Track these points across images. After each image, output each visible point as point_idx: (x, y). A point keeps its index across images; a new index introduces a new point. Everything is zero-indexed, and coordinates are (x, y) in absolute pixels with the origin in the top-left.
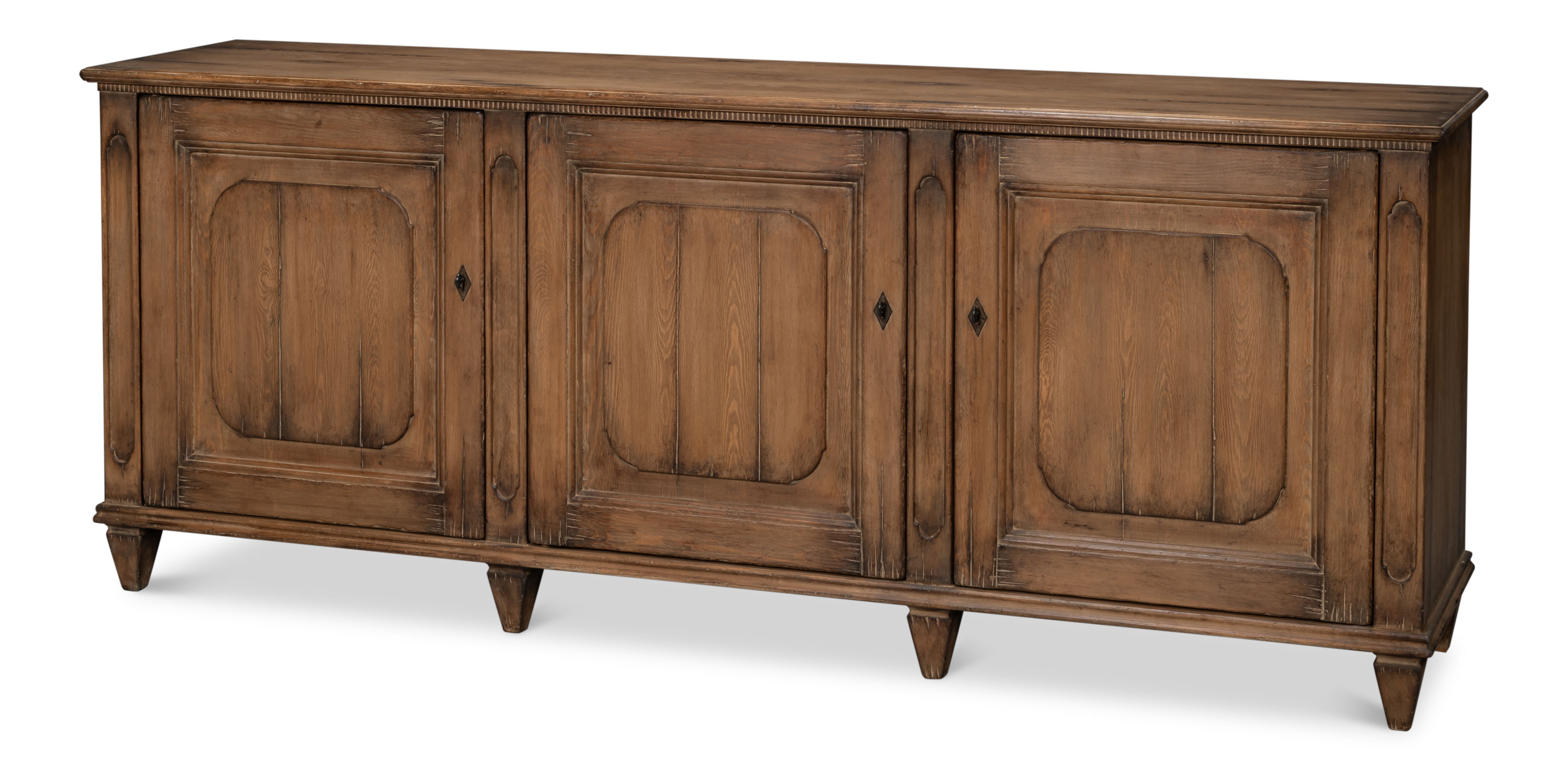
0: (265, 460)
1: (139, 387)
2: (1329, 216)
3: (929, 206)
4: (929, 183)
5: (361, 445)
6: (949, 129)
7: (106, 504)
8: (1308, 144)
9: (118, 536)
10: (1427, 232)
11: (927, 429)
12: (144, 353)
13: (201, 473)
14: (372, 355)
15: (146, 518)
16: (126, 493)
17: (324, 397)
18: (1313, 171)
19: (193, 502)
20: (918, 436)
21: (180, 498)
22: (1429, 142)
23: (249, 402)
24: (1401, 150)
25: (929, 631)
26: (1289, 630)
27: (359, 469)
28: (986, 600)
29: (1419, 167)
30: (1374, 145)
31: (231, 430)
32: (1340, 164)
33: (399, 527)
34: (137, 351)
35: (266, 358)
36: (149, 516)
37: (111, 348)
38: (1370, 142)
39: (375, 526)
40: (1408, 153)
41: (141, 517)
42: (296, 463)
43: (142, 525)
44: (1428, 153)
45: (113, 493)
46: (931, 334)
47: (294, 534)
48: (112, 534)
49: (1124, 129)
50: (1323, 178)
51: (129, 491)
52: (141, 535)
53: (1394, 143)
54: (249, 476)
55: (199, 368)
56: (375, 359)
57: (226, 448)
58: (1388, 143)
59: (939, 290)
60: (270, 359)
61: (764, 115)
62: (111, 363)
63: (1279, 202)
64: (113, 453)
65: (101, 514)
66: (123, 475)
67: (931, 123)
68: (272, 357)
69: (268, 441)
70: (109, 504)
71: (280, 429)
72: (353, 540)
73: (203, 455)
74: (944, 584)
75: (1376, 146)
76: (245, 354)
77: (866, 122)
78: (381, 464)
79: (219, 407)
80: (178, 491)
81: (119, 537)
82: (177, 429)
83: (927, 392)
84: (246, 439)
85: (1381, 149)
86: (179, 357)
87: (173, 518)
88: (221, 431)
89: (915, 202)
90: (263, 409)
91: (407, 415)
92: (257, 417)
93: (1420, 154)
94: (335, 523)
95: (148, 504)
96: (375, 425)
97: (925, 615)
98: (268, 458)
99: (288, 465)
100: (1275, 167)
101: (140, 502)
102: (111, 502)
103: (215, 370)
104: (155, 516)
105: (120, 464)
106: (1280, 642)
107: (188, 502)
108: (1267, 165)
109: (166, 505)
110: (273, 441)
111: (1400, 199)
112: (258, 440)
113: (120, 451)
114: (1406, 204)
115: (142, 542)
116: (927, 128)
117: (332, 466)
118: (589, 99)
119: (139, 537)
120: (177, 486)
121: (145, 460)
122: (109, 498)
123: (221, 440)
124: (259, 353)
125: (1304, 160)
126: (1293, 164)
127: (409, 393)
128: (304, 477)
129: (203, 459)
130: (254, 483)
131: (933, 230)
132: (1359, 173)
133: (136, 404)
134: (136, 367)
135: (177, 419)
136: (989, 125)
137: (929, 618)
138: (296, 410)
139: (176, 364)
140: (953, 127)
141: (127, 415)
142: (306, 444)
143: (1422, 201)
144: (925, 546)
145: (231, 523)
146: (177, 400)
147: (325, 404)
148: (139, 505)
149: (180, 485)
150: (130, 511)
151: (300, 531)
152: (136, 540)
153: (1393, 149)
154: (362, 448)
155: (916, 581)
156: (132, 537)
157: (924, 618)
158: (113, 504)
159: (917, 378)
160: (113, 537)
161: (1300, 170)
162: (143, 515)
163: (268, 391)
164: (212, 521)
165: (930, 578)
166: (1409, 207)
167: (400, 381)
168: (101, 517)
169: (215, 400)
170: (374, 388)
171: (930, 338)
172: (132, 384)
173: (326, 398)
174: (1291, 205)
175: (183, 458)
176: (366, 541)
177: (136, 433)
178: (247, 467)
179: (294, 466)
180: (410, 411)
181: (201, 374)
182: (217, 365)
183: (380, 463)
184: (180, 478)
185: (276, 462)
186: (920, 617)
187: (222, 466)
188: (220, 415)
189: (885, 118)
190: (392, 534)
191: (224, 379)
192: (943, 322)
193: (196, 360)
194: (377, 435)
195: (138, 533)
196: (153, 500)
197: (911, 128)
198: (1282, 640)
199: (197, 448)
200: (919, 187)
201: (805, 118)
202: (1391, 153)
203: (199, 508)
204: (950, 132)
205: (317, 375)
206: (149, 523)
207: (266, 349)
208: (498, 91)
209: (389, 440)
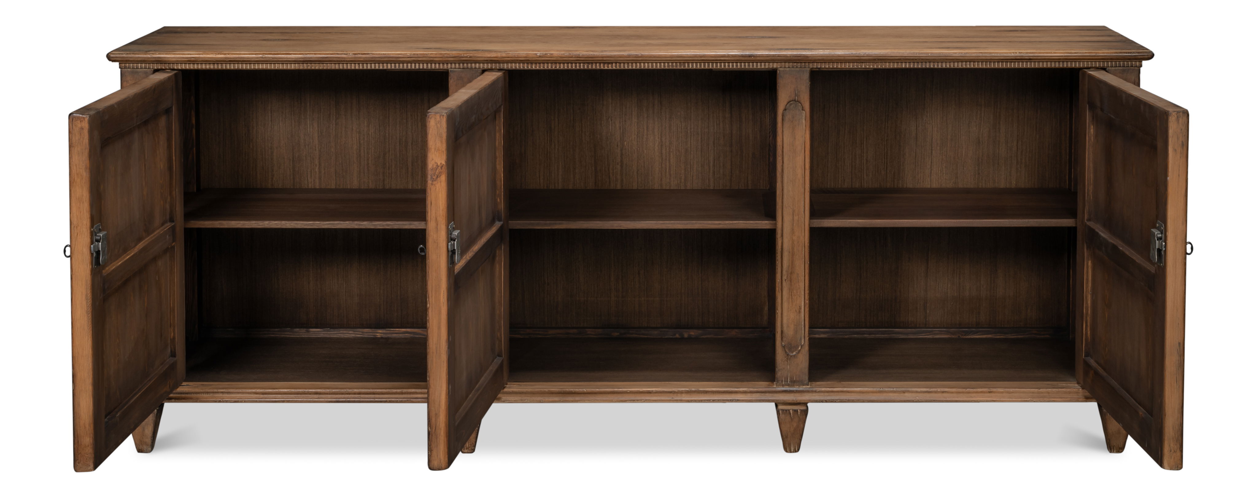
3: (792, 121)
4: (792, 106)
6: (808, 67)
8: (1060, 66)
11: (791, 278)
20: (784, 283)
22: (1141, 61)
24: (1122, 67)
25: (792, 420)
26: (1049, 393)
28: (836, 393)
29: (1134, 78)
38: (1101, 63)
40: (1126, 69)
46: (794, 211)
49: (933, 62)
53: (1118, 63)
58: (1113, 63)
59: (799, 181)
61: (670, 64)
67: (795, 64)
74: (804, 386)
75: (1106, 66)
77: (747, 65)
83: (791, 252)
85: (1109, 67)
89: (783, 120)
93: (1134, 69)
97: (789, 408)
106: (1043, 402)
116: (792, 68)
118: (538, 57)
131: (795, 138)
136: (837, 63)
137: (792, 410)
140: (811, 66)
144: (790, 360)
153: (1117, 67)
155: (783, 386)
157: (789, 410)
159: (784, 243)
165: (793, 382)
171: (793, 214)
186: (786, 410)
189: (761, 62)
192: (803, 203)
197: (780, 68)
198: (1045, 400)
200: (785, 110)
201: (701, 65)
202: (1115, 70)
204: (809, 69)
208: (465, 55)
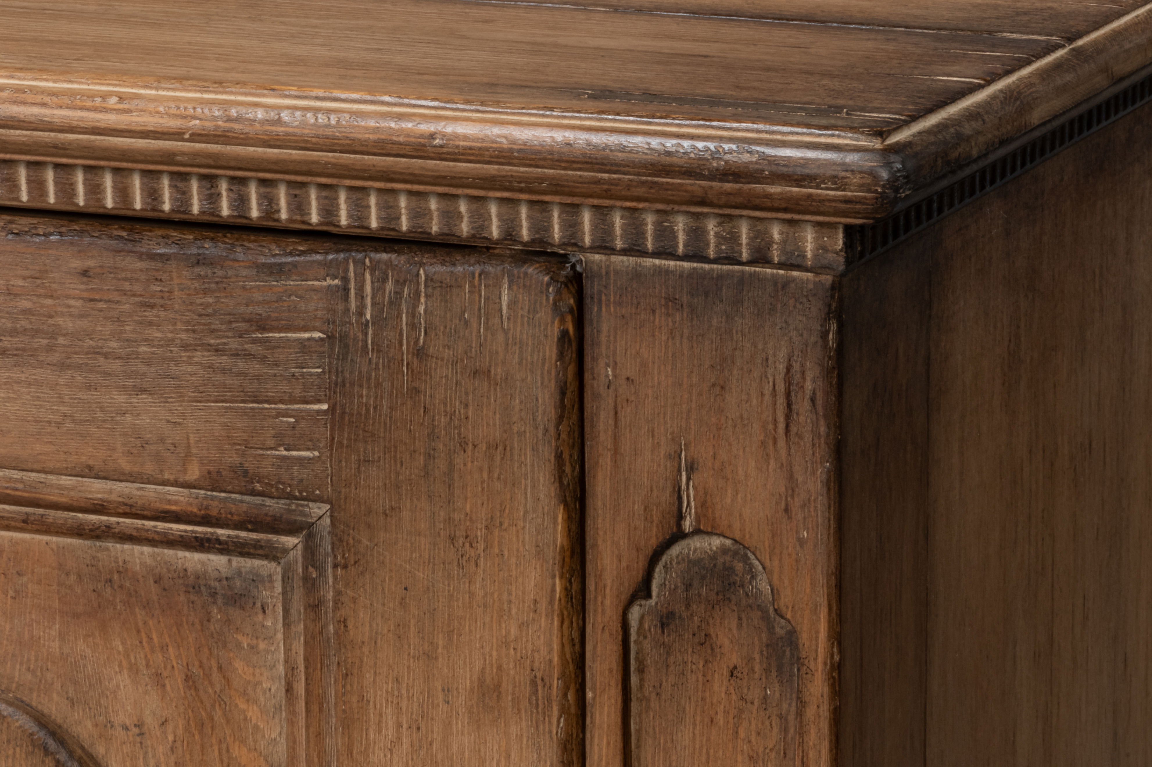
2: (338, 593)
8: (215, 212)
10: (825, 711)
18: (249, 356)
22: (832, 226)
24: (685, 258)
29: (782, 354)
30: (548, 229)
32: (378, 321)
40: (721, 277)
44: (827, 279)
50: (298, 392)
63: (99, 508)
75: (557, 233)
85: (582, 249)
100: (67, 324)
108: (26, 312)
111: (687, 525)
114: (724, 551)
125: (205, 292)
126: (150, 315)
132: (476, 373)
143: (801, 542)
153: (644, 253)
161: (185, 347)
166: (739, 566)
174: (161, 526)
202: (637, 275)
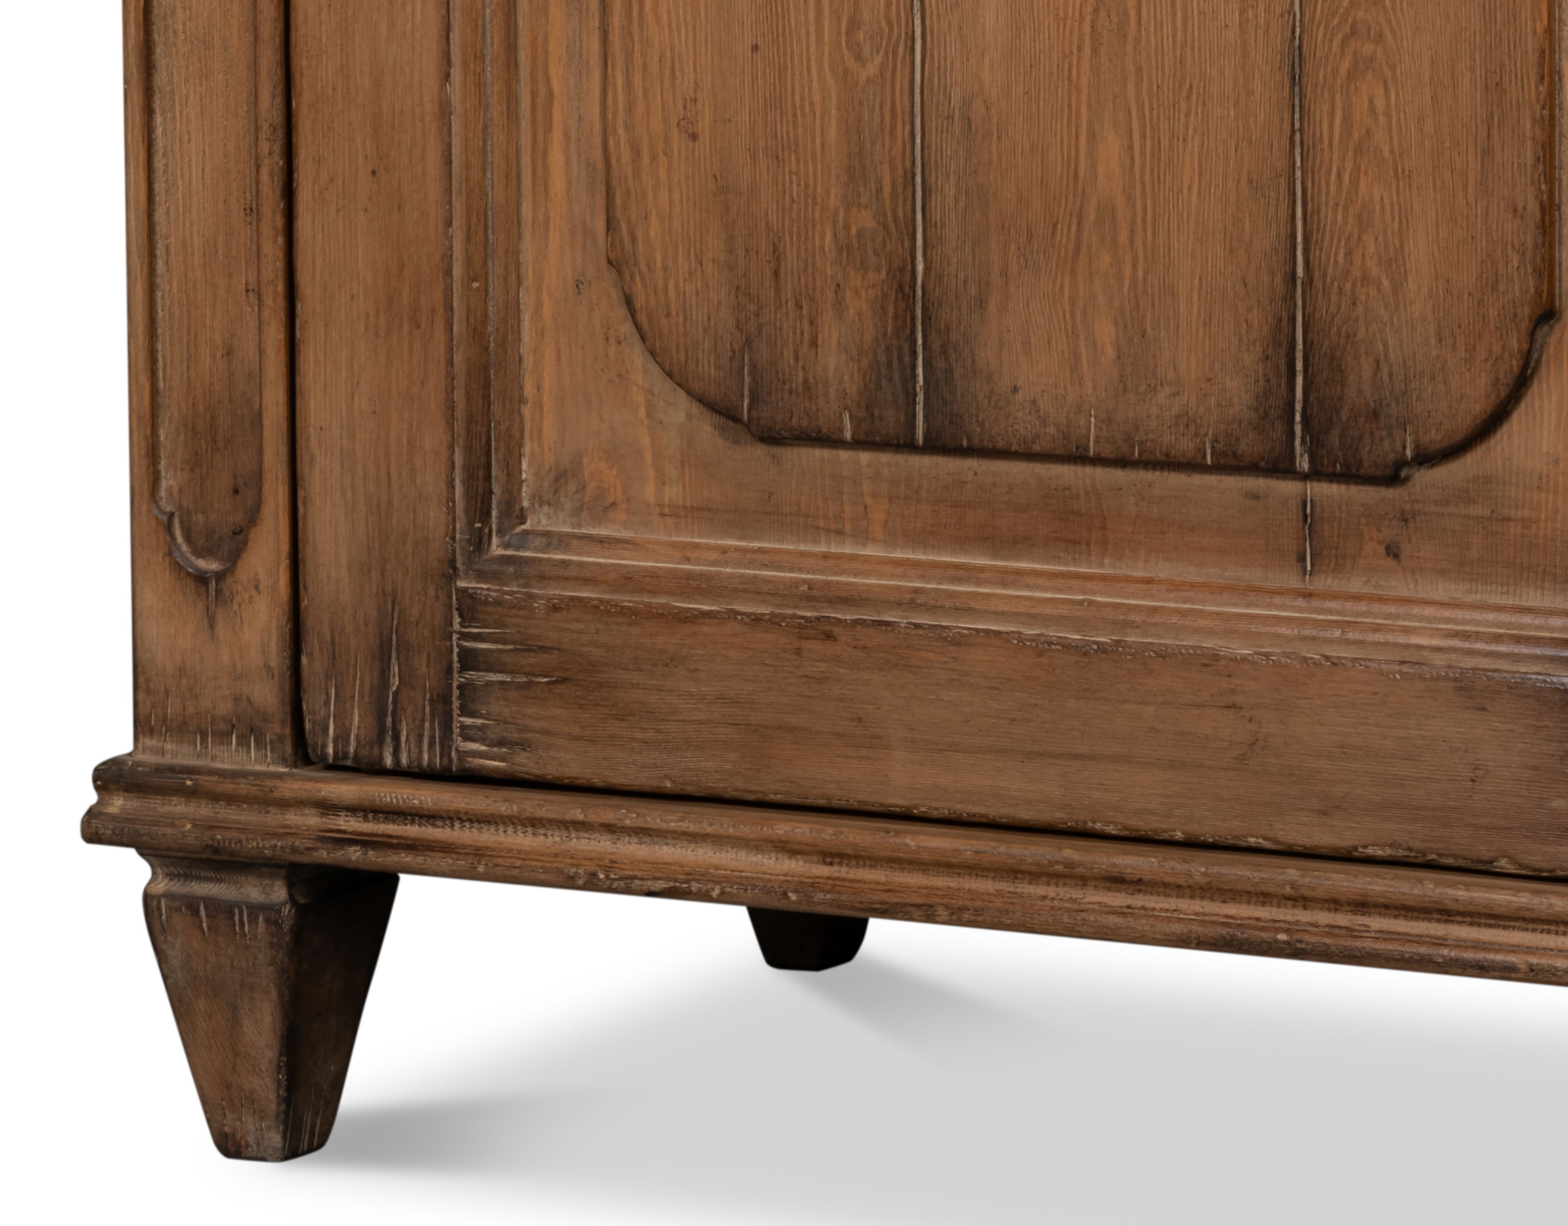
0: (848, 549)
1: (280, 222)
5: (1303, 464)
7: (140, 757)
9: (191, 905)
12: (302, 62)
13: (555, 609)
14: (1354, 32)
15: (312, 820)
16: (225, 708)
17: (1123, 236)
19: (524, 745)
21: (463, 727)
23: (776, 274)
27: (1293, 581)
31: (695, 408)
33: (1484, 851)
34: (269, 59)
35: (852, 64)
36: (327, 807)
37: (159, 50)
39: (1370, 851)
41: (293, 818)
42: (995, 556)
43: (294, 850)
45: (173, 708)
47: (986, 885)
48: (168, 895)
51: (237, 699)
52: (292, 898)
54: (774, 621)
55: (549, 129)
56: (1368, 49)
57: (672, 493)
60: (872, 69)
62: (158, 119)
64: (169, 528)
65: (118, 804)
66: (212, 627)
68: (878, 60)
69: (865, 457)
70: (152, 759)
71: (920, 398)
72: (1265, 913)
73: (567, 529)
76: (755, 48)
78: (1396, 556)
79: (640, 302)
80: (456, 693)
81: (196, 912)
82: (451, 407)
84: (760, 451)
86: (456, 74)
87: (431, 817)
88: (649, 415)
90: (839, 305)
91: (1526, 311)
92: (814, 343)
94: (1179, 835)
95: (324, 756)
96: (1367, 367)
98: (863, 536)
99: (957, 566)
101: (289, 749)
102: (163, 752)
103: (621, 131)
104: (353, 809)
105: (201, 579)
107: (501, 743)
109: (404, 760)
110: (885, 457)
112: (818, 453)
113: (200, 518)
115: (299, 933)
117: (1163, 570)
119: (286, 910)
120: (449, 670)
121: (307, 552)
122: (151, 731)
123: (648, 458)
124: (819, 42)
127: (1533, 206)
128: (1032, 618)
129: (567, 549)
130: (798, 652)
133: (269, 301)
134: (265, 127)
135: (450, 363)
138: (992, 307)
139: (444, 111)
141: (229, 353)
142: (1040, 469)
145: (695, 838)
146: (449, 272)
147: (1128, 271)
148: (284, 761)
149: (464, 669)
150: (243, 788)
151: (1014, 872)
152: (274, 923)
154: (1305, 477)
156: (255, 910)
158: (168, 760)
160: (169, 909)
162: (299, 803)
163: (866, 220)
164: (610, 828)
167: (1487, 152)
168: (114, 818)
169: (620, 273)
170: (1362, 186)
172: (253, 211)
173: (1132, 242)
175: (479, 542)
176: (1324, 917)
177: (267, 433)
178: (767, 581)
179: (982, 569)
180: (1538, 293)
181: (556, 156)
182: (630, 109)
183: (1392, 551)
184: (464, 636)
185: (898, 554)
187: (654, 574)
188: (643, 339)
190: (1453, 885)
191: (662, 173)
193: (534, 94)
194: (1376, 415)
195: (279, 893)
196: (342, 737)
199: (539, 499)
203: (551, 771)
205: (1092, 136)
206: (323, 840)
207: (854, 24)
209: (1435, 438)
